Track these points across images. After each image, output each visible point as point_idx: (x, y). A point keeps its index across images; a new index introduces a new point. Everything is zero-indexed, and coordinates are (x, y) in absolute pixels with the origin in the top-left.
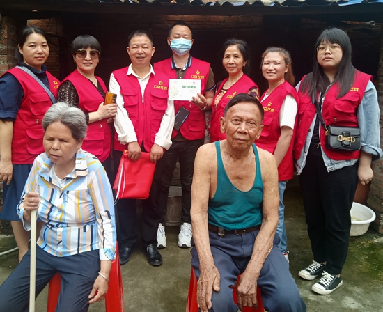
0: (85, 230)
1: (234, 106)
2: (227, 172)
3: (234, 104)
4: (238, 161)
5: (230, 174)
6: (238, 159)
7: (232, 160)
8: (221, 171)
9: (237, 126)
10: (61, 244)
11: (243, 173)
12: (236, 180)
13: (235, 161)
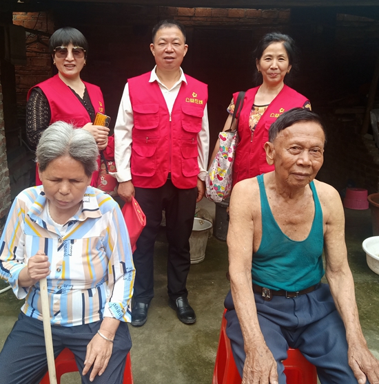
0: (91, 295)
1: (289, 128)
2: (275, 216)
3: (290, 124)
4: (291, 201)
5: (279, 218)
6: (291, 197)
7: (281, 200)
8: (267, 216)
9: (297, 157)
10: (59, 314)
11: (298, 217)
12: (287, 227)
13: (286, 201)
